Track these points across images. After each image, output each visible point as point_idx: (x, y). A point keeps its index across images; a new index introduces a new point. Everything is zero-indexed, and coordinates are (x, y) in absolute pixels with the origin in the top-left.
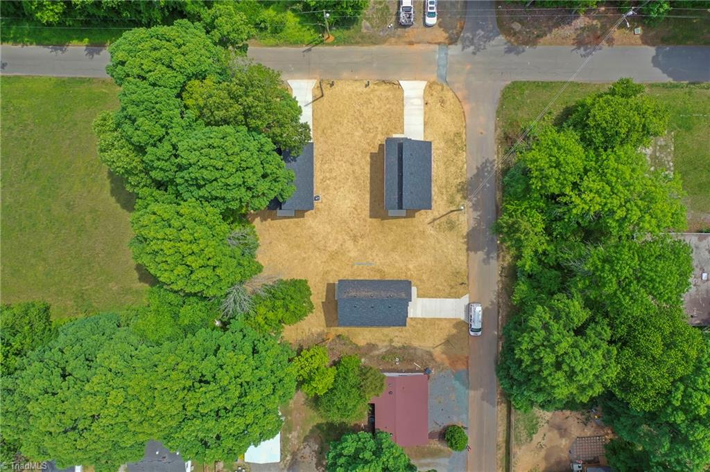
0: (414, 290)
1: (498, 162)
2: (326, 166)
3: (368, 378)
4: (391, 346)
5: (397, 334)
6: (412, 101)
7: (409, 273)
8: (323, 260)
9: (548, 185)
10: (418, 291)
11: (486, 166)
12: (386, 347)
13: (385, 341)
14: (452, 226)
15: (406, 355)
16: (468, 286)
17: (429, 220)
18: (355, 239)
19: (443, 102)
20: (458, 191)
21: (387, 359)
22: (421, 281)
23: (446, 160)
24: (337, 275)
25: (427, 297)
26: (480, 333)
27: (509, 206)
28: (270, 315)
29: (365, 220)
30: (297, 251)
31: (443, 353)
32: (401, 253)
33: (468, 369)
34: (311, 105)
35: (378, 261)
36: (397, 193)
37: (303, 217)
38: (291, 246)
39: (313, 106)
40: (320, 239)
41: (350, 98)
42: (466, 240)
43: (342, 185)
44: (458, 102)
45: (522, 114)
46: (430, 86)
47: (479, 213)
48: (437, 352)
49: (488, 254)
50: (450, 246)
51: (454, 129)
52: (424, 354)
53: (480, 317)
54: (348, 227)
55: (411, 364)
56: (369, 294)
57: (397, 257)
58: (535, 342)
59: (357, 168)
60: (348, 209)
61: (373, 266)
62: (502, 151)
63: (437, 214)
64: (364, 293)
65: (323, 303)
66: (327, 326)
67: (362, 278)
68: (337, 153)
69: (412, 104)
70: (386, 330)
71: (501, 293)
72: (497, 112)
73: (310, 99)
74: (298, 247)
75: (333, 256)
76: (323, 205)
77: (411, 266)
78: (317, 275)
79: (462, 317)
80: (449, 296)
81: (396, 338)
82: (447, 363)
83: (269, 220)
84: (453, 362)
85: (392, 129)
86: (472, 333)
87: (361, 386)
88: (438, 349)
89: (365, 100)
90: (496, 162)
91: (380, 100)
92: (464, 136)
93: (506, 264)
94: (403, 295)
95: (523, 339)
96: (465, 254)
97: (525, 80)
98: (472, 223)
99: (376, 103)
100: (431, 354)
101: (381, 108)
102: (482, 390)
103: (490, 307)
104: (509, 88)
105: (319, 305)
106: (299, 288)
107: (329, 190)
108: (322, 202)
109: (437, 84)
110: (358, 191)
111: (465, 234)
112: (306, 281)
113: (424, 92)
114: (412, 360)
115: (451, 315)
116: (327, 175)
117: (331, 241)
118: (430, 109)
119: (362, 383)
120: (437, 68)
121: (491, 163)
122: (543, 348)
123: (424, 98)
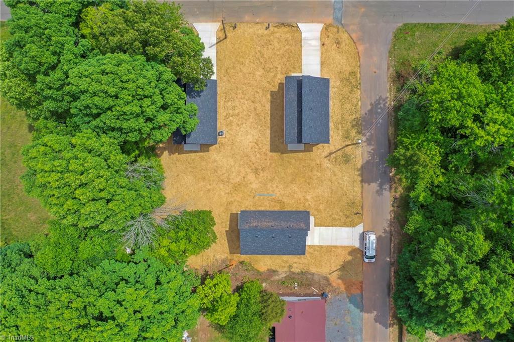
0: (312, 219)
1: (390, 99)
2: (230, 103)
3: (269, 305)
4: (290, 271)
5: (296, 260)
6: (309, 42)
7: (307, 204)
8: (227, 191)
9: (448, 117)
10: (315, 220)
11: (379, 103)
12: (286, 272)
13: (284, 267)
14: (347, 159)
15: (304, 280)
16: (362, 215)
17: (326, 154)
18: (256, 171)
19: (338, 43)
20: (353, 127)
21: (287, 284)
22: (318, 210)
23: (341, 97)
24: (239, 205)
25: (323, 226)
26: (374, 260)
27: (405, 140)
28: (173, 246)
29: (266, 154)
30: (202, 183)
31: (339, 278)
32: (300, 185)
33: (362, 293)
34: (215, 47)
35: (278, 193)
36: (296, 128)
37: (208, 151)
38: (197, 179)
39: (217, 48)
40: (224, 172)
41: (252, 40)
42: (359, 172)
43: (244, 121)
44: (353, 43)
45: (413, 55)
46: (327, 28)
47: (372, 147)
48: (334, 278)
49: (381, 185)
50: (346, 178)
51: (349, 69)
52: (321, 280)
53: (374, 245)
54: (250, 161)
55: (309, 289)
56: (270, 224)
57: (296, 188)
58: (441, 277)
59: (258, 106)
60: (250, 144)
61: (274, 197)
62: (394, 89)
63: (334, 149)
64: (265, 224)
65: (226, 231)
66: (230, 253)
67: (263, 209)
68: (239, 91)
69: (310, 45)
70: (285, 257)
71: (394, 222)
72: (390, 52)
73: (214, 41)
74: (204, 179)
75: (237, 188)
76: (226, 139)
77: (309, 197)
78: (221, 205)
79: (357, 245)
80: (345, 225)
81: (295, 264)
82: (342, 287)
83: (177, 154)
84: (348, 287)
85: (291, 69)
86: (366, 260)
87: (263, 314)
88: (335, 275)
89: (265, 41)
90: (389, 99)
91: (279, 41)
92: (358, 75)
93: (398, 195)
94: (303, 225)
95: (427, 273)
96: (360, 186)
97: (416, 22)
98: (367, 157)
99: (276, 44)
100: (327, 279)
101: (280, 49)
102: (375, 313)
103: (383, 235)
104: (400, 29)
105: (224, 234)
106: (203, 218)
107: (232, 125)
108: (225, 137)
109: (333, 26)
110: (259, 127)
111: (359, 167)
112: (210, 212)
113: (321, 35)
114: (310, 285)
115: (347, 243)
116: (231, 112)
117: (234, 174)
118: (326, 50)
119: (264, 311)
120: (333, 11)
121: (384, 100)
122: (450, 283)
123: (321, 39)
